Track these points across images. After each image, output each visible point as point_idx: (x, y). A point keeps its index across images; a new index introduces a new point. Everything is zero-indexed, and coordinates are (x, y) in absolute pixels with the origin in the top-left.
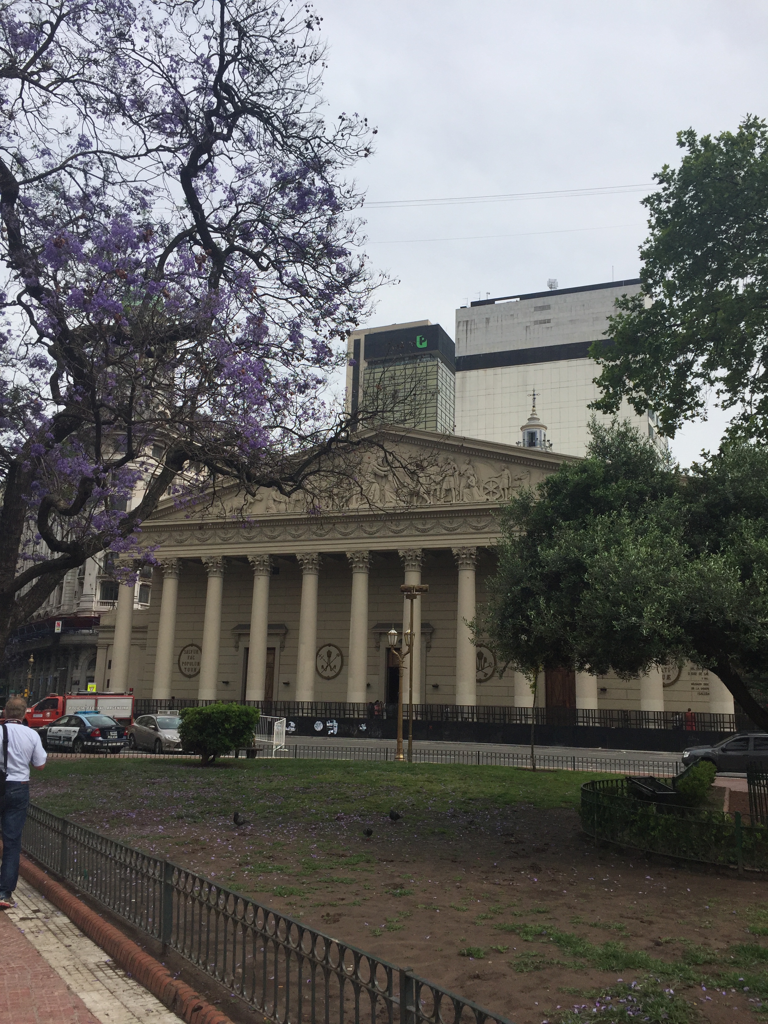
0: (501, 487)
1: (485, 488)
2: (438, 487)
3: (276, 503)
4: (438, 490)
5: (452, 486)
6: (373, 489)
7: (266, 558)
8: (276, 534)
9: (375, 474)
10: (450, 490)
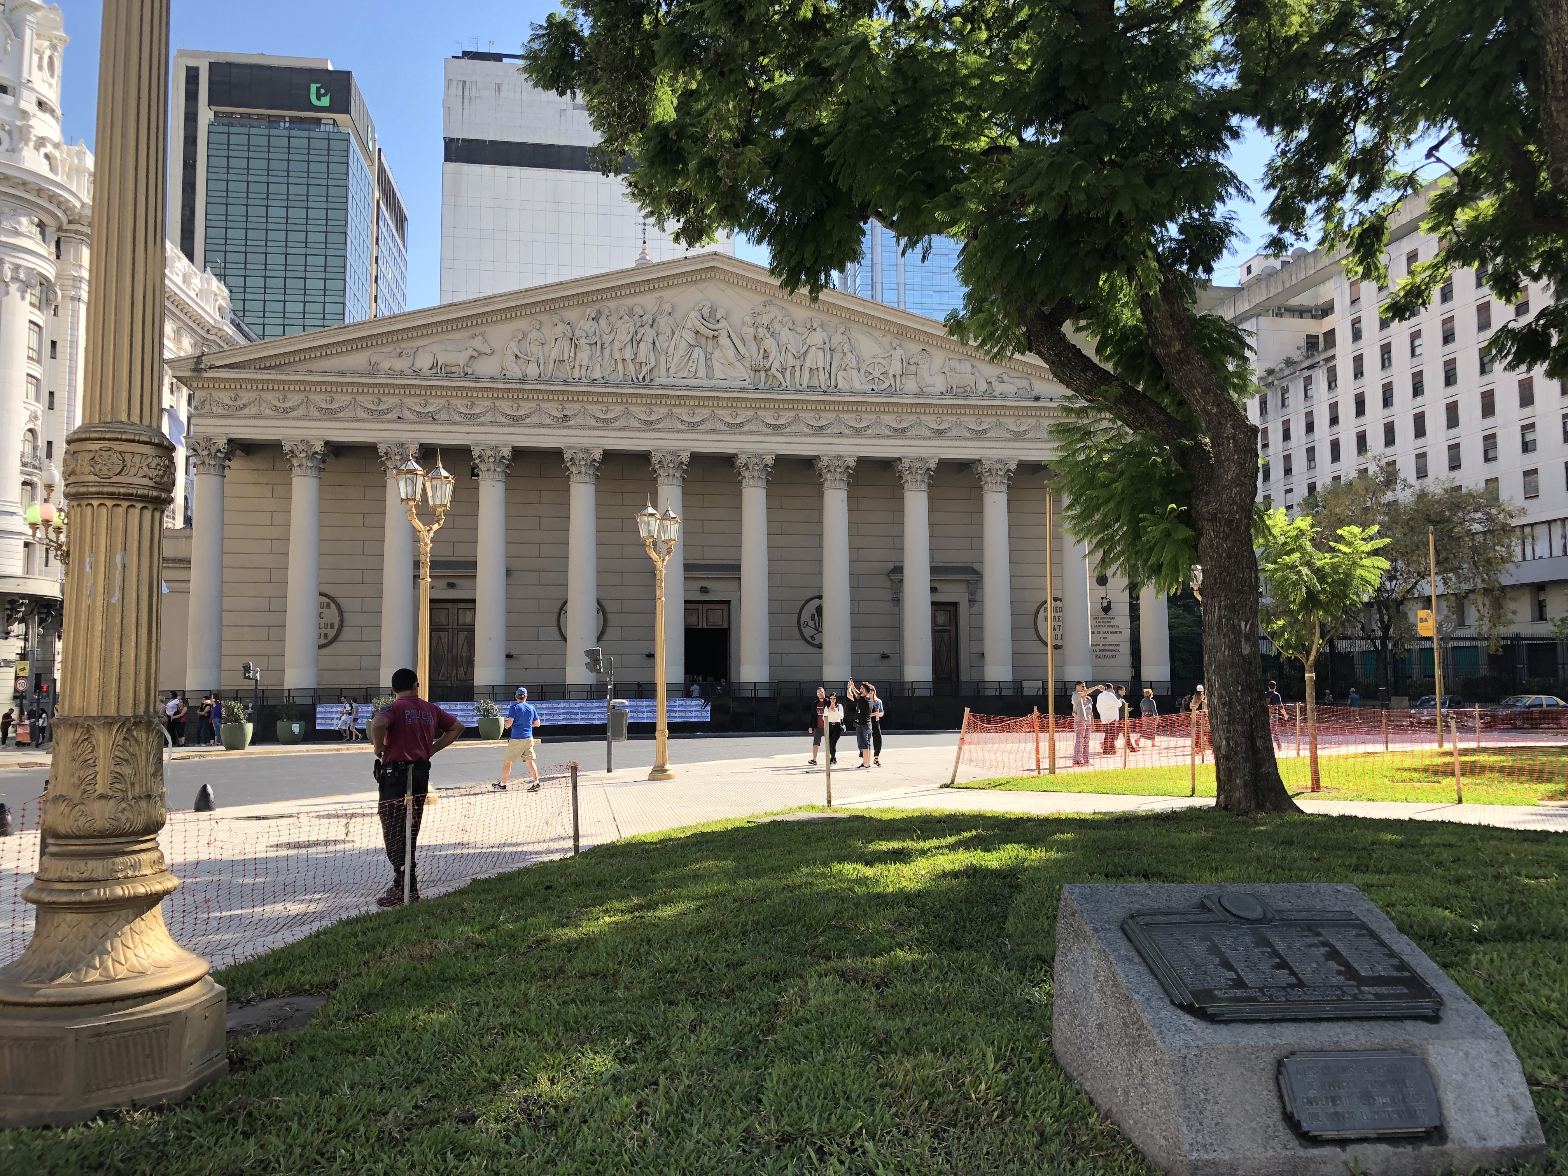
0: (891, 373)
1: (868, 373)
2: (798, 363)
3: (519, 362)
4: (798, 369)
5: (820, 364)
6: (695, 356)
8: (521, 413)
9: (697, 332)
10: (817, 369)
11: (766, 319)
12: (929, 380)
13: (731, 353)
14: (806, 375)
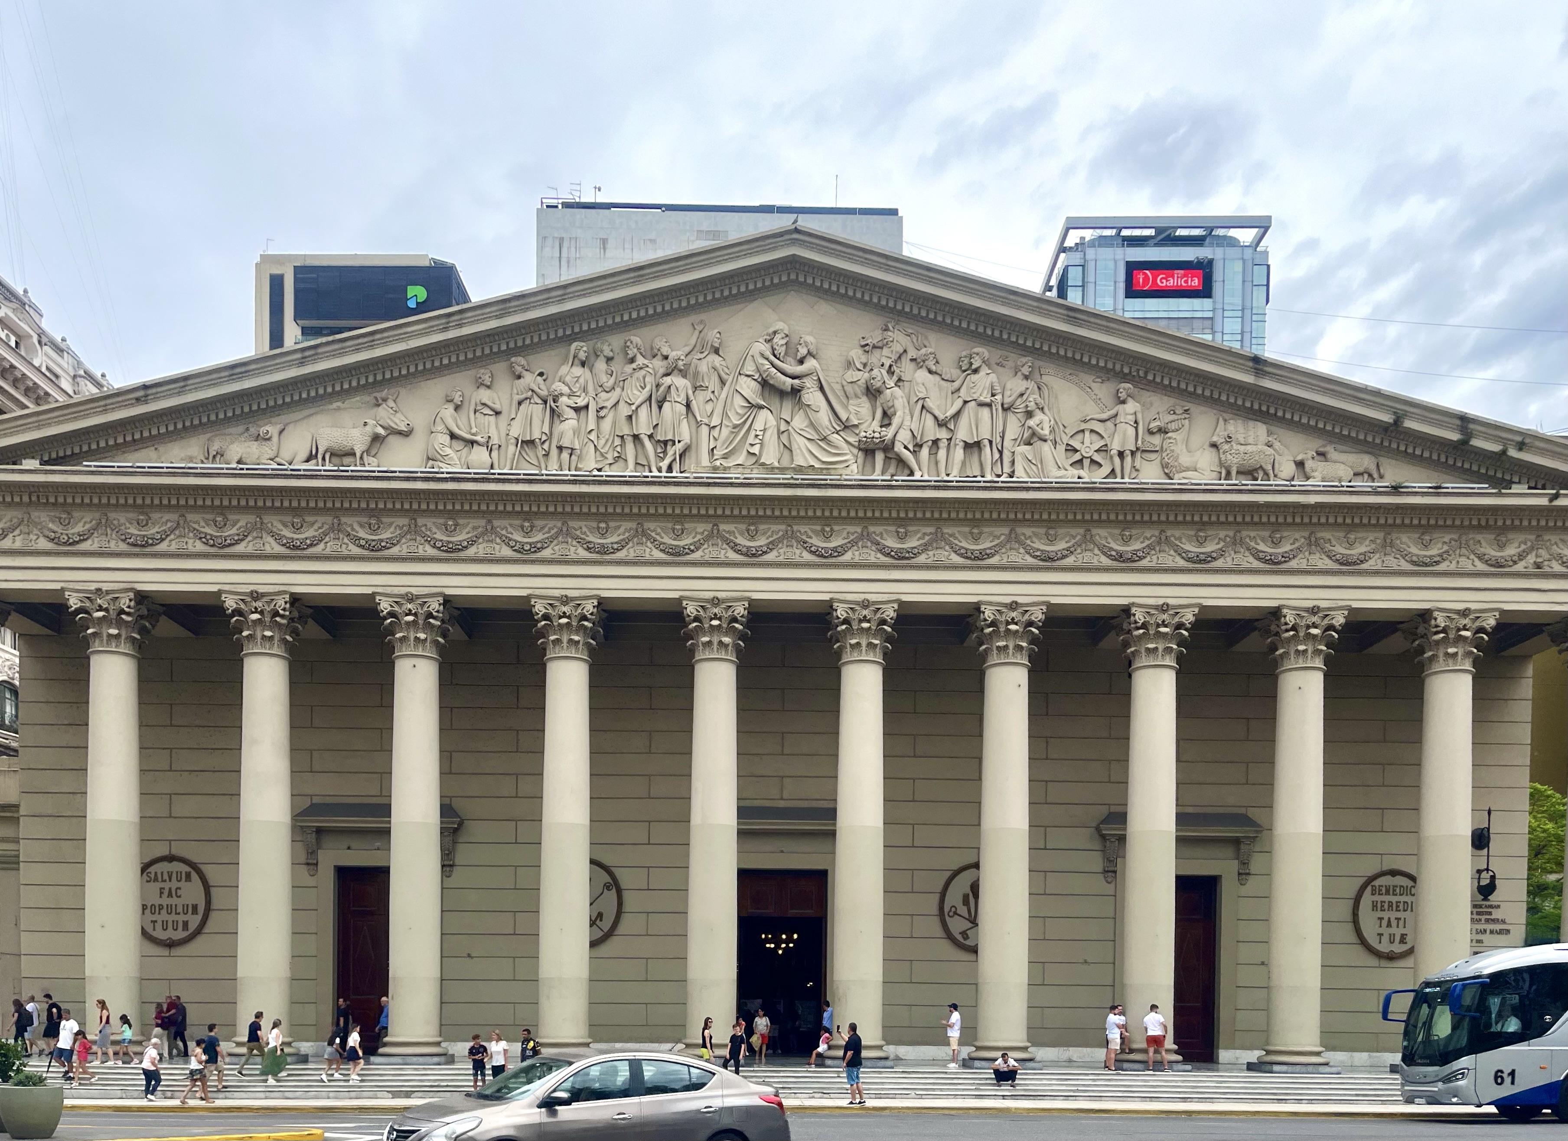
1: (1072, 448)
3: (457, 445)
7: (435, 605)
8: (461, 537)
10: (978, 444)
11: (886, 356)
12: (1185, 459)
13: (824, 417)
14: (959, 453)
